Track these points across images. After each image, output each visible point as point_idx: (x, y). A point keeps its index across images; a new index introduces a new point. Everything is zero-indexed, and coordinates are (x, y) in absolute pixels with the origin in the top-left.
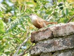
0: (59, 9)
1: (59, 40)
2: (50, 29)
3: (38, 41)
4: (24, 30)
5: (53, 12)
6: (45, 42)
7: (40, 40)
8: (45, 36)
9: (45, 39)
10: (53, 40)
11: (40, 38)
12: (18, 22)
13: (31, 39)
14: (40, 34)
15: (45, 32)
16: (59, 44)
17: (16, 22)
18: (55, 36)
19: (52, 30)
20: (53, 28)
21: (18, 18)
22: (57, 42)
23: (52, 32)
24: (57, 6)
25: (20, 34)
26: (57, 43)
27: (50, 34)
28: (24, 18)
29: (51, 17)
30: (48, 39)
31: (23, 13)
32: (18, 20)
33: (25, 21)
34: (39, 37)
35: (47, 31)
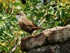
0: (53, 10)
1: (55, 47)
2: (44, 34)
3: (29, 49)
4: (12, 36)
5: (46, 14)
6: (39, 50)
7: (32, 47)
8: (39, 42)
9: (39, 47)
10: (48, 48)
11: (33, 45)
12: (5, 26)
13: (22, 47)
14: (32, 40)
15: (38, 38)
16: (55, 51)
17: (2, 26)
18: (50, 42)
19: (47, 35)
20: (48, 32)
21: (5, 22)
22: (52, 49)
23: (47, 37)
24: (51, 7)
25: (7, 41)
26: (53, 51)
27: (44, 40)
28: (11, 21)
29: (44, 20)
30: (41, 46)
31: (10, 16)
32: (4, 24)
33: (13, 25)
34: (31, 44)
35: (41, 37)
